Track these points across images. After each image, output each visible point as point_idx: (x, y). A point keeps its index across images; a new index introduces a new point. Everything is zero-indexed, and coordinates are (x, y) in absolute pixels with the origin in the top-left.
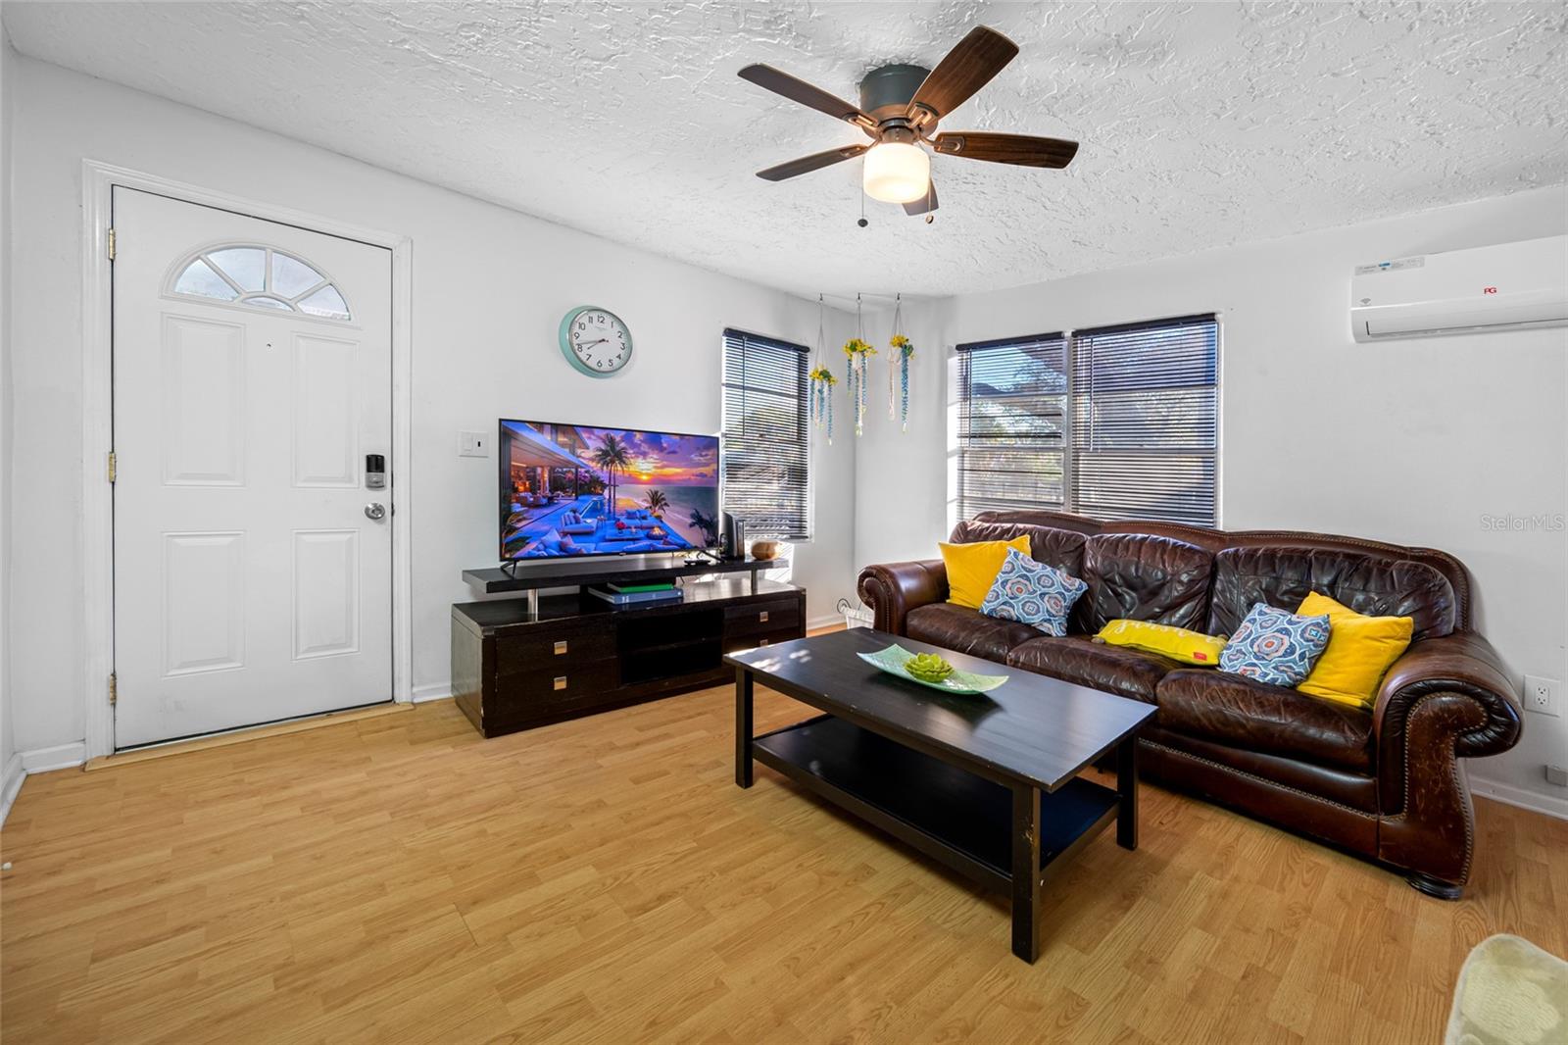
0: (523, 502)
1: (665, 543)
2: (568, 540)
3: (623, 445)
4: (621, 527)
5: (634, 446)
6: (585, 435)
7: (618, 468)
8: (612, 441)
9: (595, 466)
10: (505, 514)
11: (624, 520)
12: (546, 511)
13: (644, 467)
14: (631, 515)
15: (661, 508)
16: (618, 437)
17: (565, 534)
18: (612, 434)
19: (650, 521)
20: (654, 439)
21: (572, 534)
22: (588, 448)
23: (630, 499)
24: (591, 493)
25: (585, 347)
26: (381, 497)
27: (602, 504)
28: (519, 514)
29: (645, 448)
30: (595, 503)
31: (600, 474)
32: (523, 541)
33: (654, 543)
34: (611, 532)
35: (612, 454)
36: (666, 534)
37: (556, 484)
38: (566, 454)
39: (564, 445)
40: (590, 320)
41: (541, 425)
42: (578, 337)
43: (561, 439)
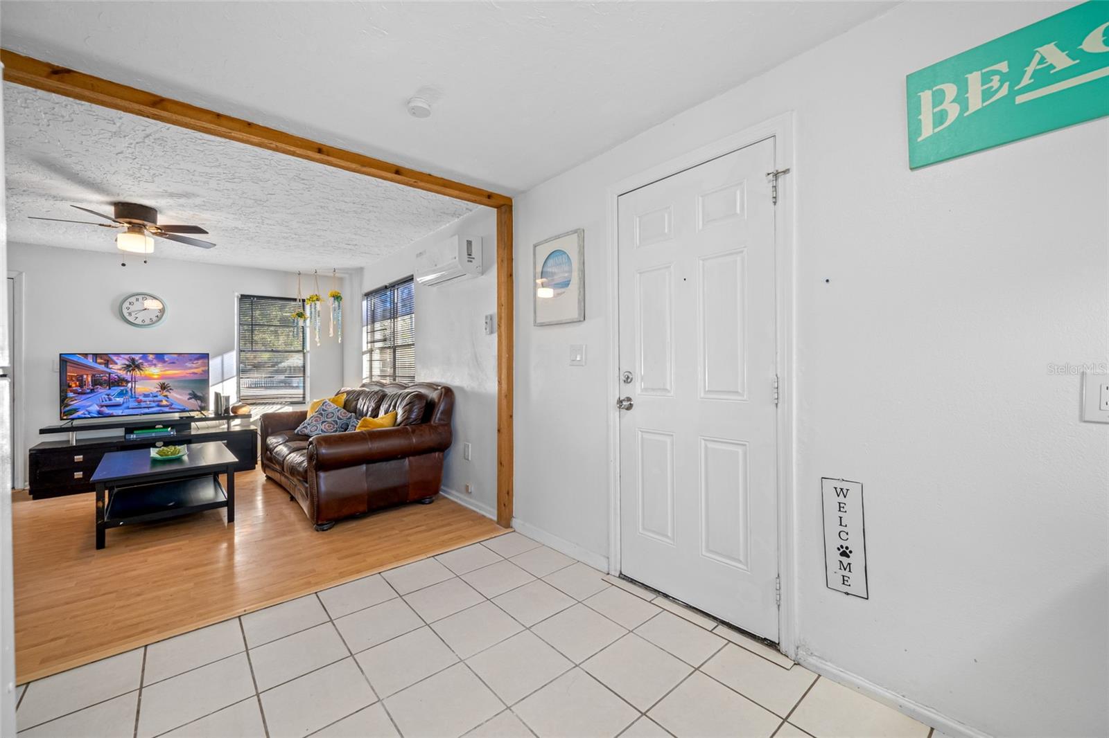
0: (75, 392)
1: (171, 408)
2: (104, 409)
3: (141, 361)
4: (140, 402)
5: (147, 361)
6: (115, 358)
7: (137, 373)
8: (133, 360)
9: (123, 374)
10: (63, 400)
11: (141, 398)
12: (89, 396)
13: (155, 371)
14: (146, 396)
15: (168, 391)
16: (137, 357)
17: (102, 406)
18: (133, 356)
19: (160, 398)
20: (160, 357)
21: (107, 406)
22: (116, 364)
24: (119, 386)
25: (133, 314)
27: (127, 391)
28: (72, 398)
29: (155, 362)
30: (122, 391)
31: (125, 376)
32: (74, 411)
33: (162, 408)
34: (133, 404)
35: (133, 365)
36: (172, 404)
37: (96, 382)
38: (102, 368)
39: (100, 364)
40: (137, 300)
41: (86, 355)
42: (128, 308)
43: (99, 361)
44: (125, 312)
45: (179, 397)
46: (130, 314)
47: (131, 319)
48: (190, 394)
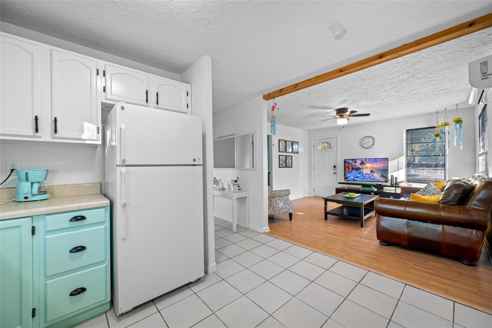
0: (348, 172)
1: (374, 180)
2: (355, 178)
3: (365, 161)
4: (364, 176)
5: (367, 161)
6: (357, 160)
7: (364, 166)
9: (359, 166)
10: (345, 174)
11: (365, 175)
12: (351, 173)
13: (368, 165)
14: (366, 174)
15: (373, 173)
16: (363, 160)
17: (354, 177)
18: (362, 160)
19: (371, 176)
21: (355, 177)
22: (358, 162)
23: (366, 171)
24: (358, 170)
25: (365, 144)
26: (335, 171)
27: (361, 172)
29: (369, 162)
30: (359, 172)
32: (347, 178)
33: (371, 180)
34: (362, 177)
35: (362, 163)
36: (375, 179)
37: (353, 169)
38: (354, 164)
39: (353, 162)
40: (366, 139)
41: (350, 160)
42: (363, 143)
43: (353, 161)
44: (362, 144)
45: (377, 176)
46: (364, 144)
47: (364, 146)
48: (381, 175)
